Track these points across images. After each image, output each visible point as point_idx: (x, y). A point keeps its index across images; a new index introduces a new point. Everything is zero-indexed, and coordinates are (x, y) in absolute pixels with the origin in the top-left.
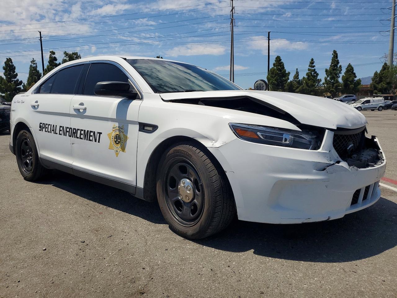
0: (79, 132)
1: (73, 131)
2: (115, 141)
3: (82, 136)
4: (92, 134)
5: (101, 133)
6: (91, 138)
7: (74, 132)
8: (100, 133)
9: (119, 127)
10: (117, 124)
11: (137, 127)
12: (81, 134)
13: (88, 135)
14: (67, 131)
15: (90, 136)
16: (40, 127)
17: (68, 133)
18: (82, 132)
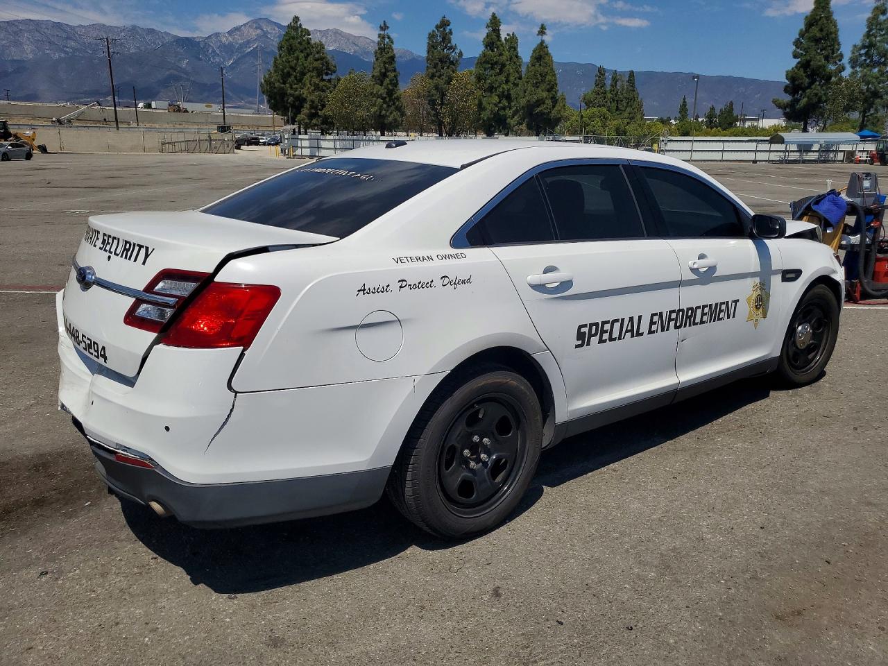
0: (699, 312)
1: (687, 312)
2: (756, 306)
3: (705, 318)
4: (723, 307)
5: (738, 301)
6: (722, 315)
7: (690, 314)
8: (736, 301)
9: (760, 283)
10: (757, 280)
11: (779, 277)
12: (703, 314)
13: (716, 312)
14: (670, 320)
15: (721, 311)
16: (580, 336)
17: (672, 323)
18: (706, 310)
